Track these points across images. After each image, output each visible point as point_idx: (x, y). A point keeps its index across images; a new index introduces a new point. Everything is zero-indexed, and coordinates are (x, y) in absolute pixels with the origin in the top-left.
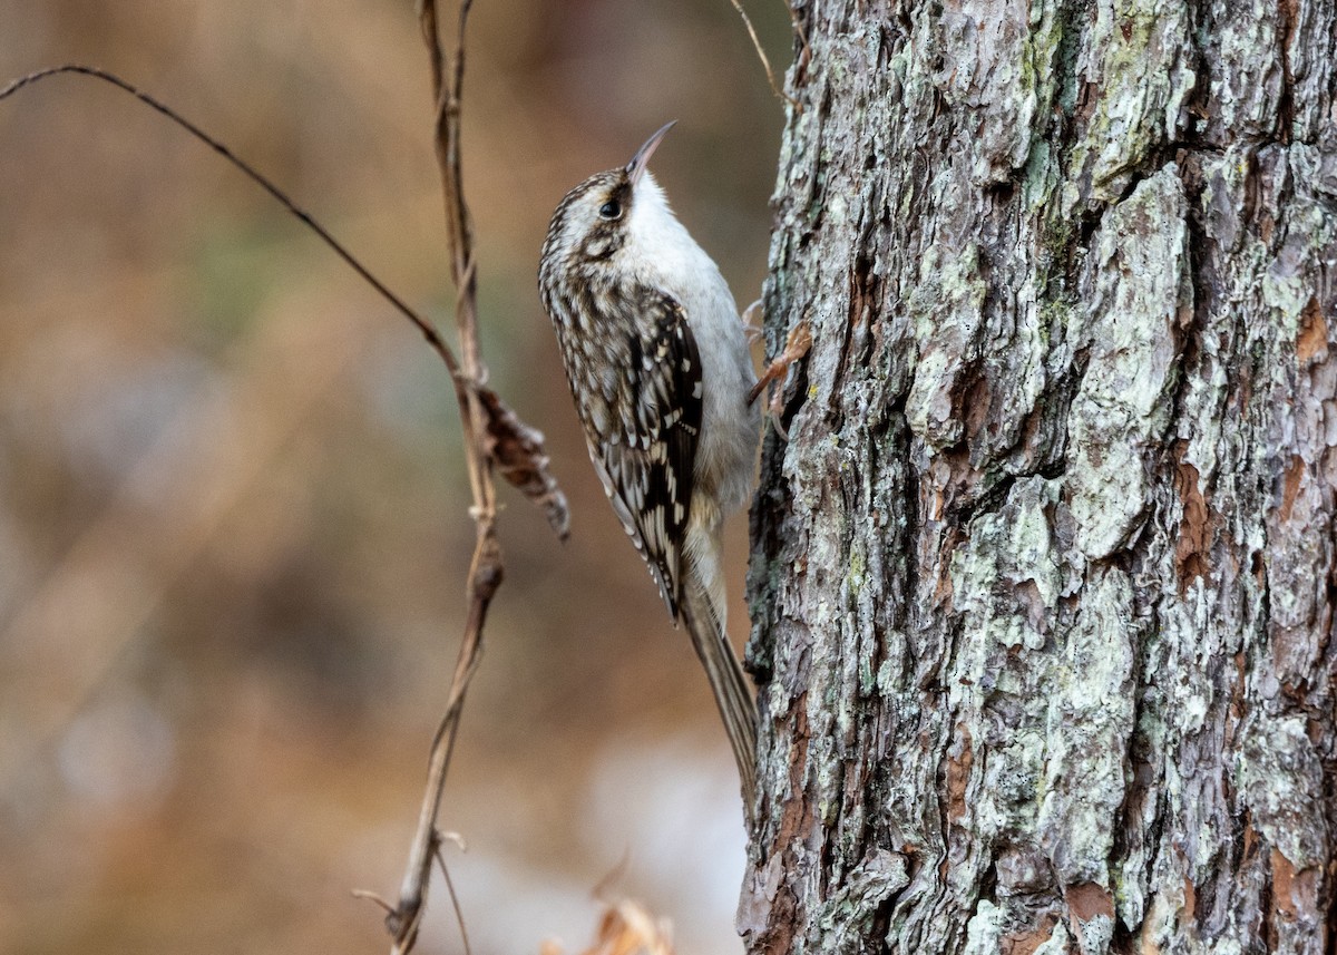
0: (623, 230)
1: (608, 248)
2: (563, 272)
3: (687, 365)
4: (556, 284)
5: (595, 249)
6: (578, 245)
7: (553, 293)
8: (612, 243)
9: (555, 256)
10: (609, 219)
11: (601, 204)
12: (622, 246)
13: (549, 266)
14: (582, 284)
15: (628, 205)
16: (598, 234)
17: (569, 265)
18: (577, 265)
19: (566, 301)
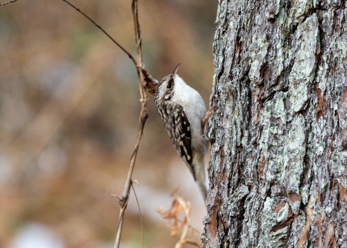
0: (173, 91)
1: (170, 96)
2: (160, 104)
3: (185, 123)
4: (159, 106)
5: (167, 97)
6: (162, 97)
7: (158, 108)
8: (171, 95)
9: (157, 100)
10: (169, 89)
11: (167, 86)
12: (173, 95)
13: (156, 102)
14: (164, 107)
15: (173, 85)
16: (167, 93)
17: (161, 102)
18: (163, 102)
19: (161, 110)
